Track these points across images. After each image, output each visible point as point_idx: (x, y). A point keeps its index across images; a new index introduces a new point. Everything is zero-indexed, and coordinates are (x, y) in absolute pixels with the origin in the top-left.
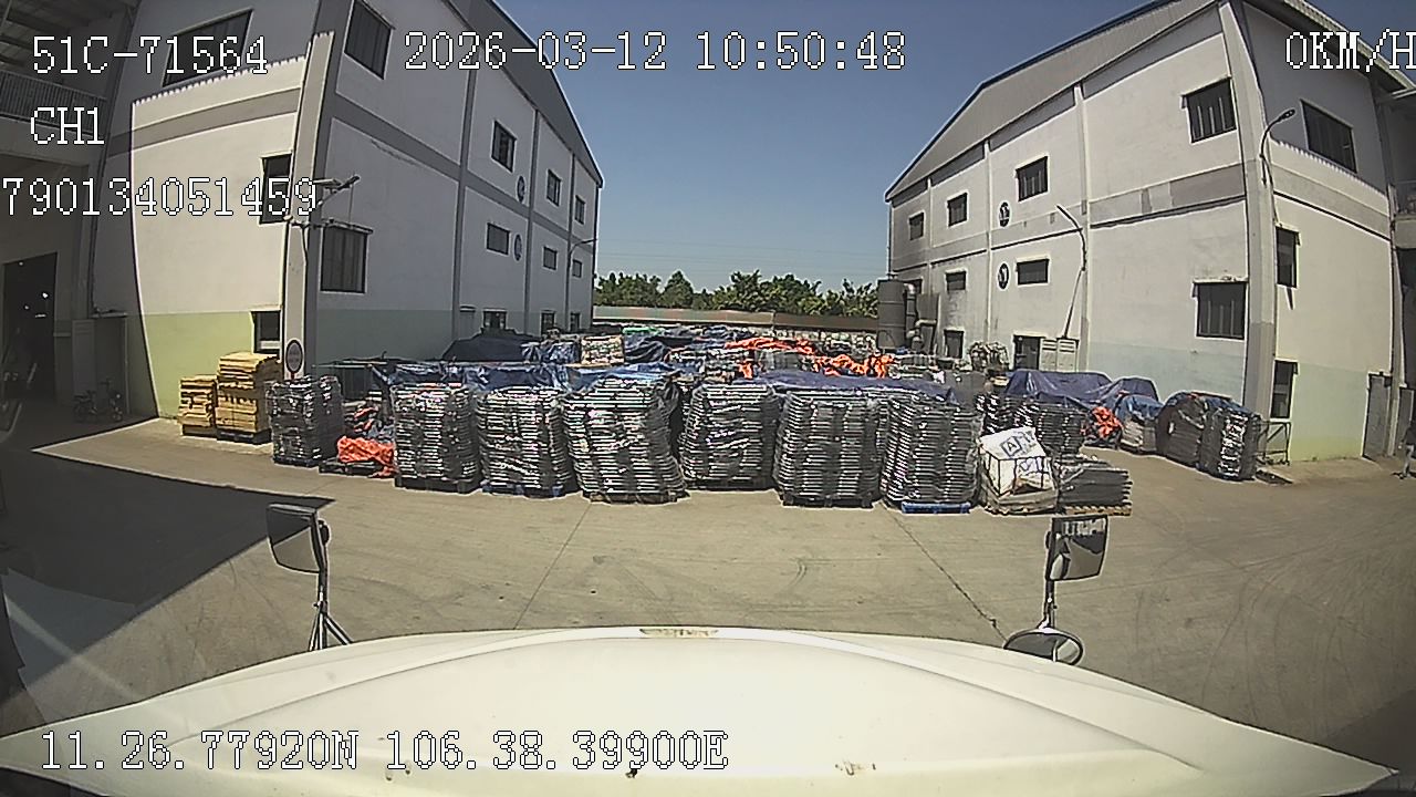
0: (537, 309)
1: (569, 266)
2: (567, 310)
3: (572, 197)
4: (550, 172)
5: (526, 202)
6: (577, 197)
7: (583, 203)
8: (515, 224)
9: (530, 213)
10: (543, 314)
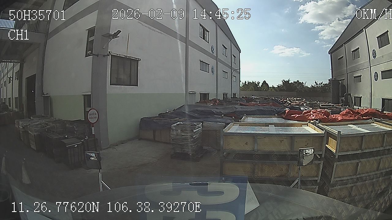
0: (221, 91)
1: (232, 78)
2: (231, 92)
3: (231, 55)
4: (223, 45)
5: (215, 54)
6: (233, 55)
7: (235, 57)
8: (212, 62)
9: (217, 59)
10: (223, 94)
